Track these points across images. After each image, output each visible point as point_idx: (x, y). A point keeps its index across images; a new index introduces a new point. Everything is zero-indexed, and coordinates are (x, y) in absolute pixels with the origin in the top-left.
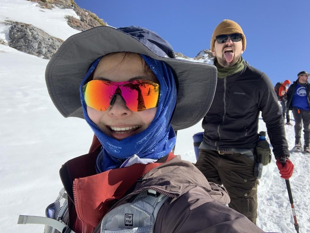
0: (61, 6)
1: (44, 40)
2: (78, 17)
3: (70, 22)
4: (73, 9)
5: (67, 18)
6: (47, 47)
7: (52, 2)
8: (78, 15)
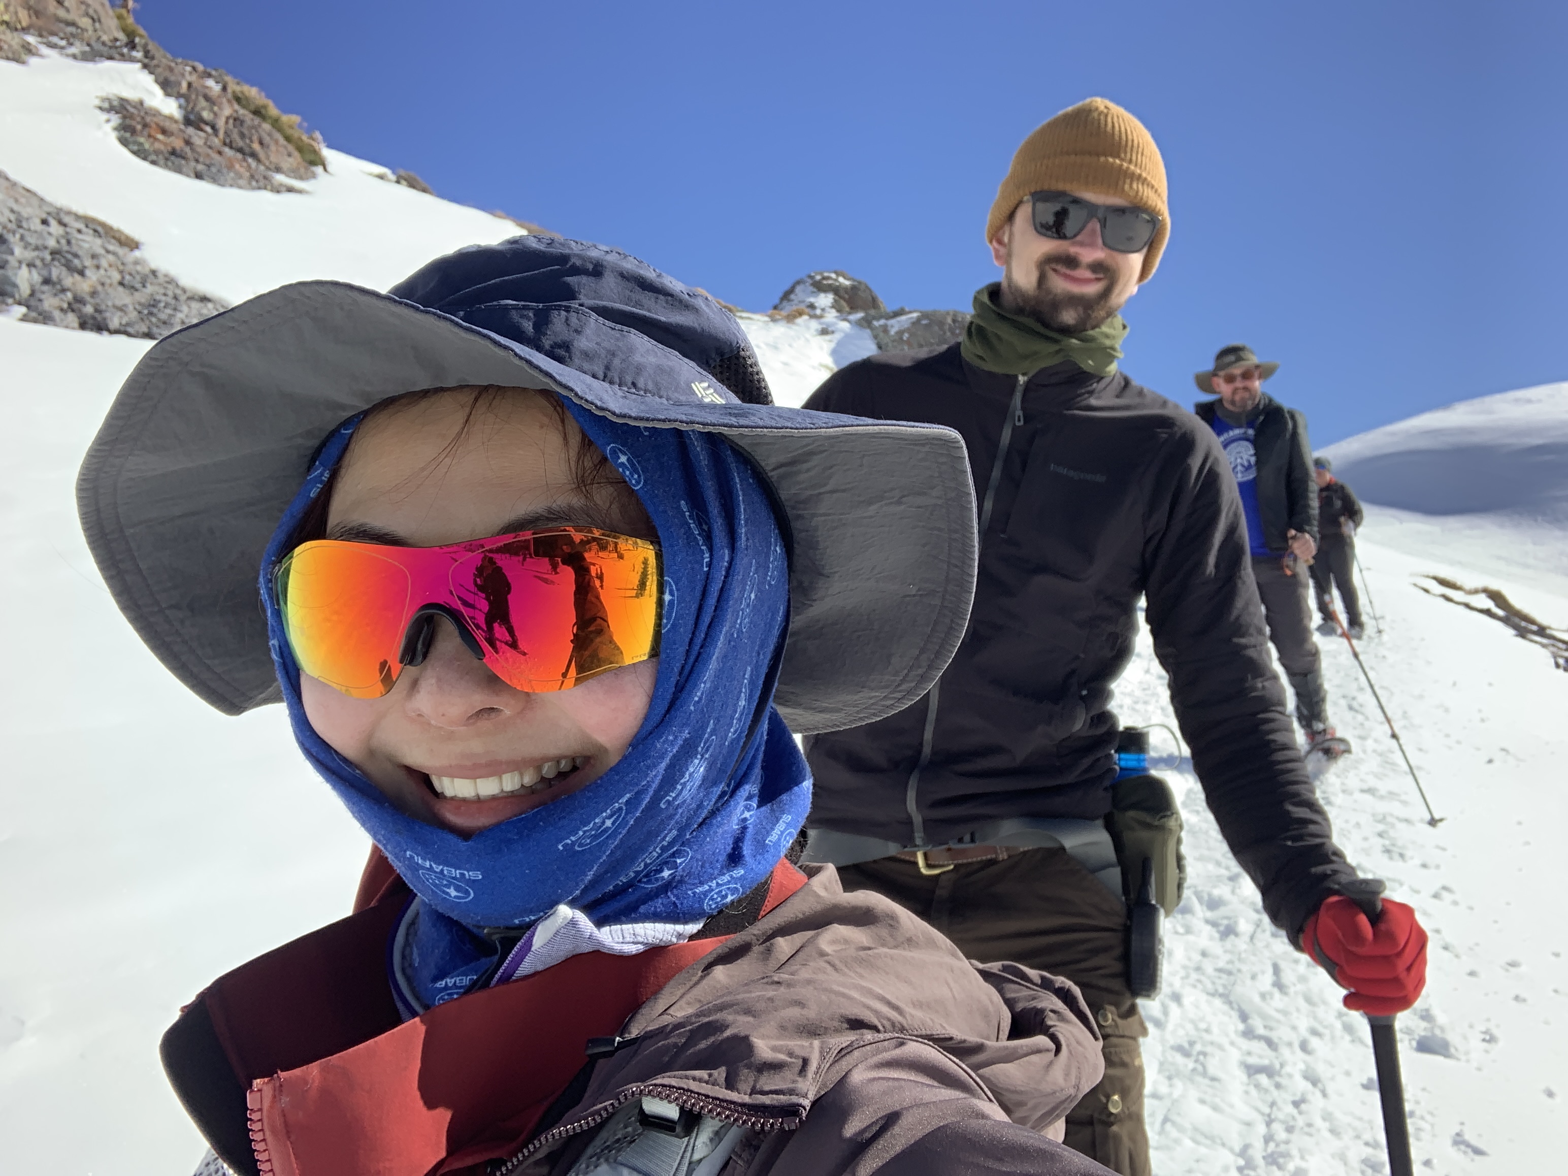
0: (71, 44)
1: (20, 227)
2: (170, 107)
3: (133, 132)
4: (139, 65)
5: (111, 109)
6: (38, 263)
7: (20, 22)
8: (167, 94)
